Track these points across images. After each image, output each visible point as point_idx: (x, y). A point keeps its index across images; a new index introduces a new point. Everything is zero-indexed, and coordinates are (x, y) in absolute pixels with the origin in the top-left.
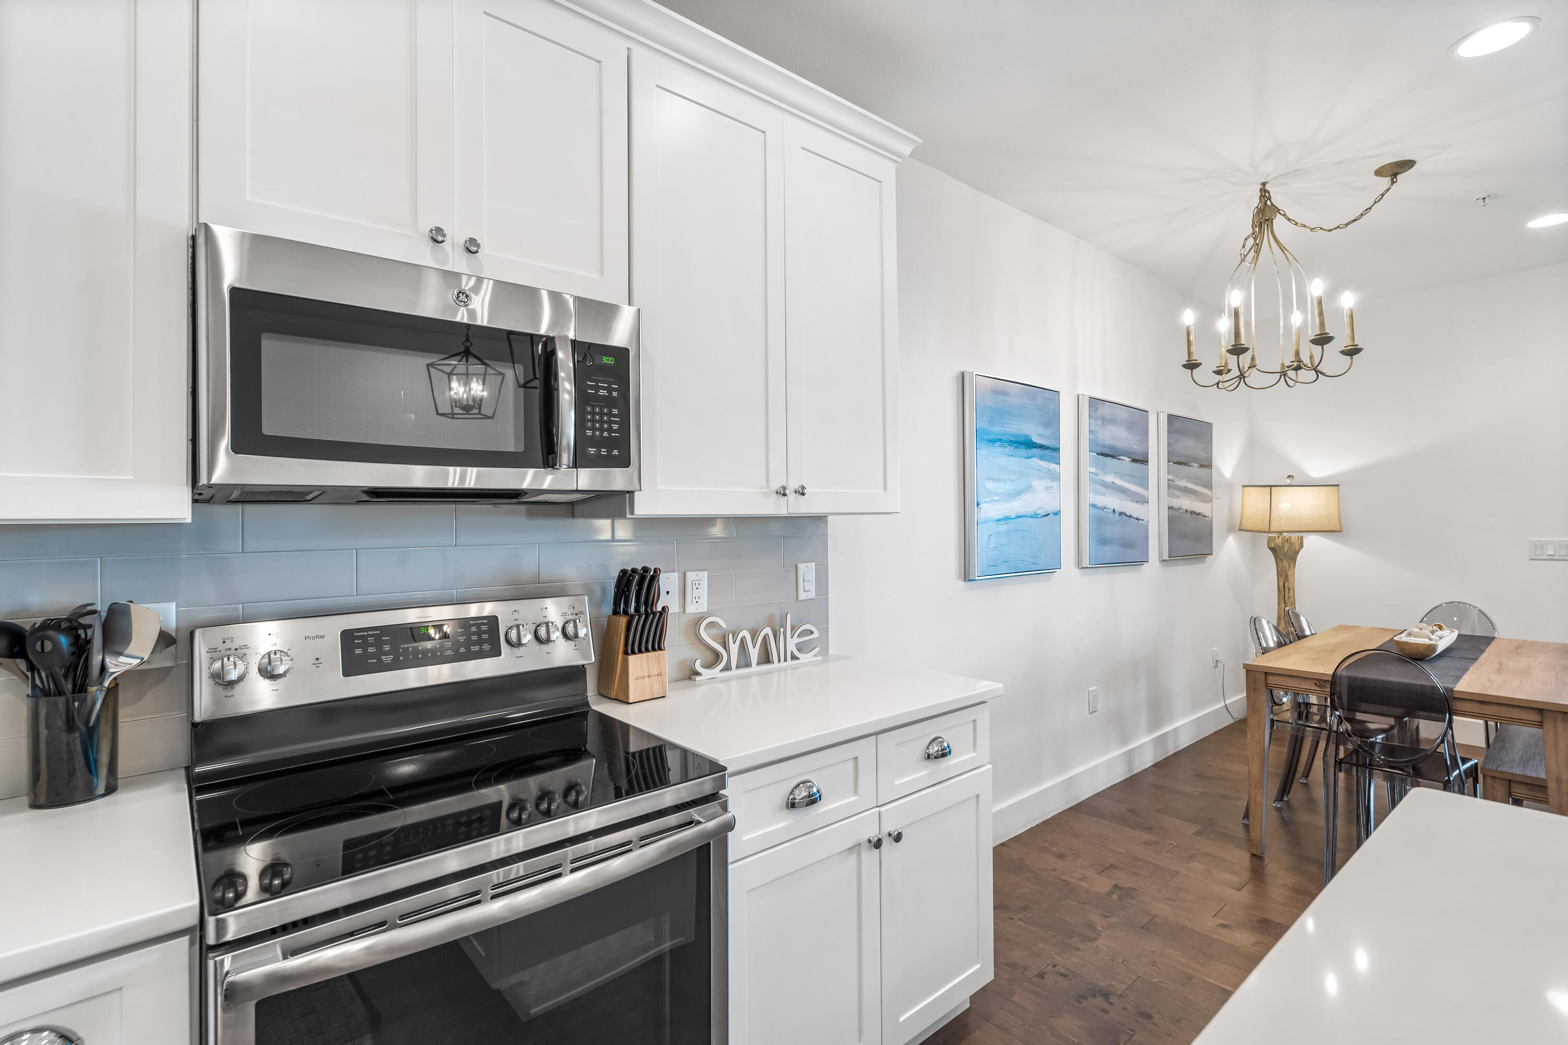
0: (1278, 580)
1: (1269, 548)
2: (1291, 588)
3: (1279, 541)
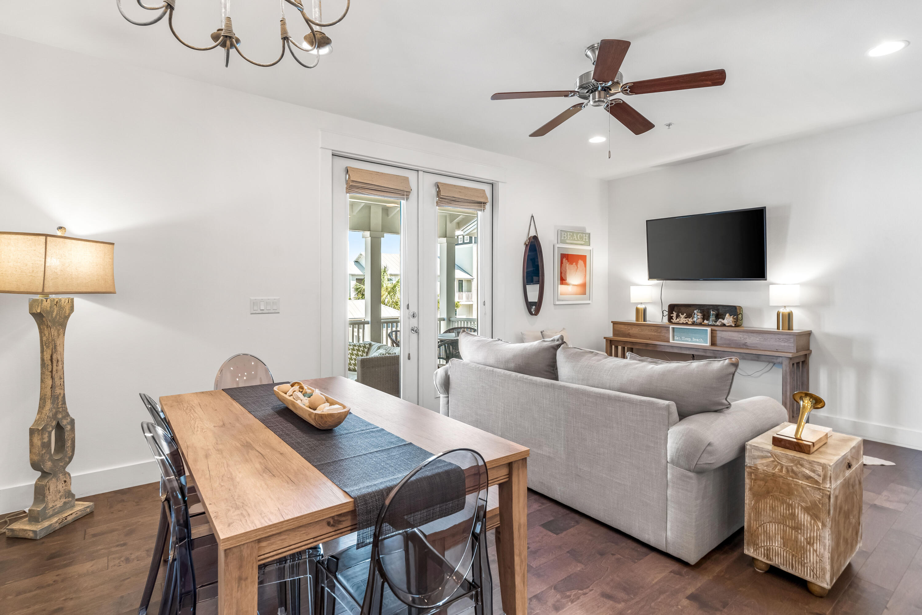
0: (42, 352)
1: (33, 314)
2: (60, 360)
3: (47, 305)
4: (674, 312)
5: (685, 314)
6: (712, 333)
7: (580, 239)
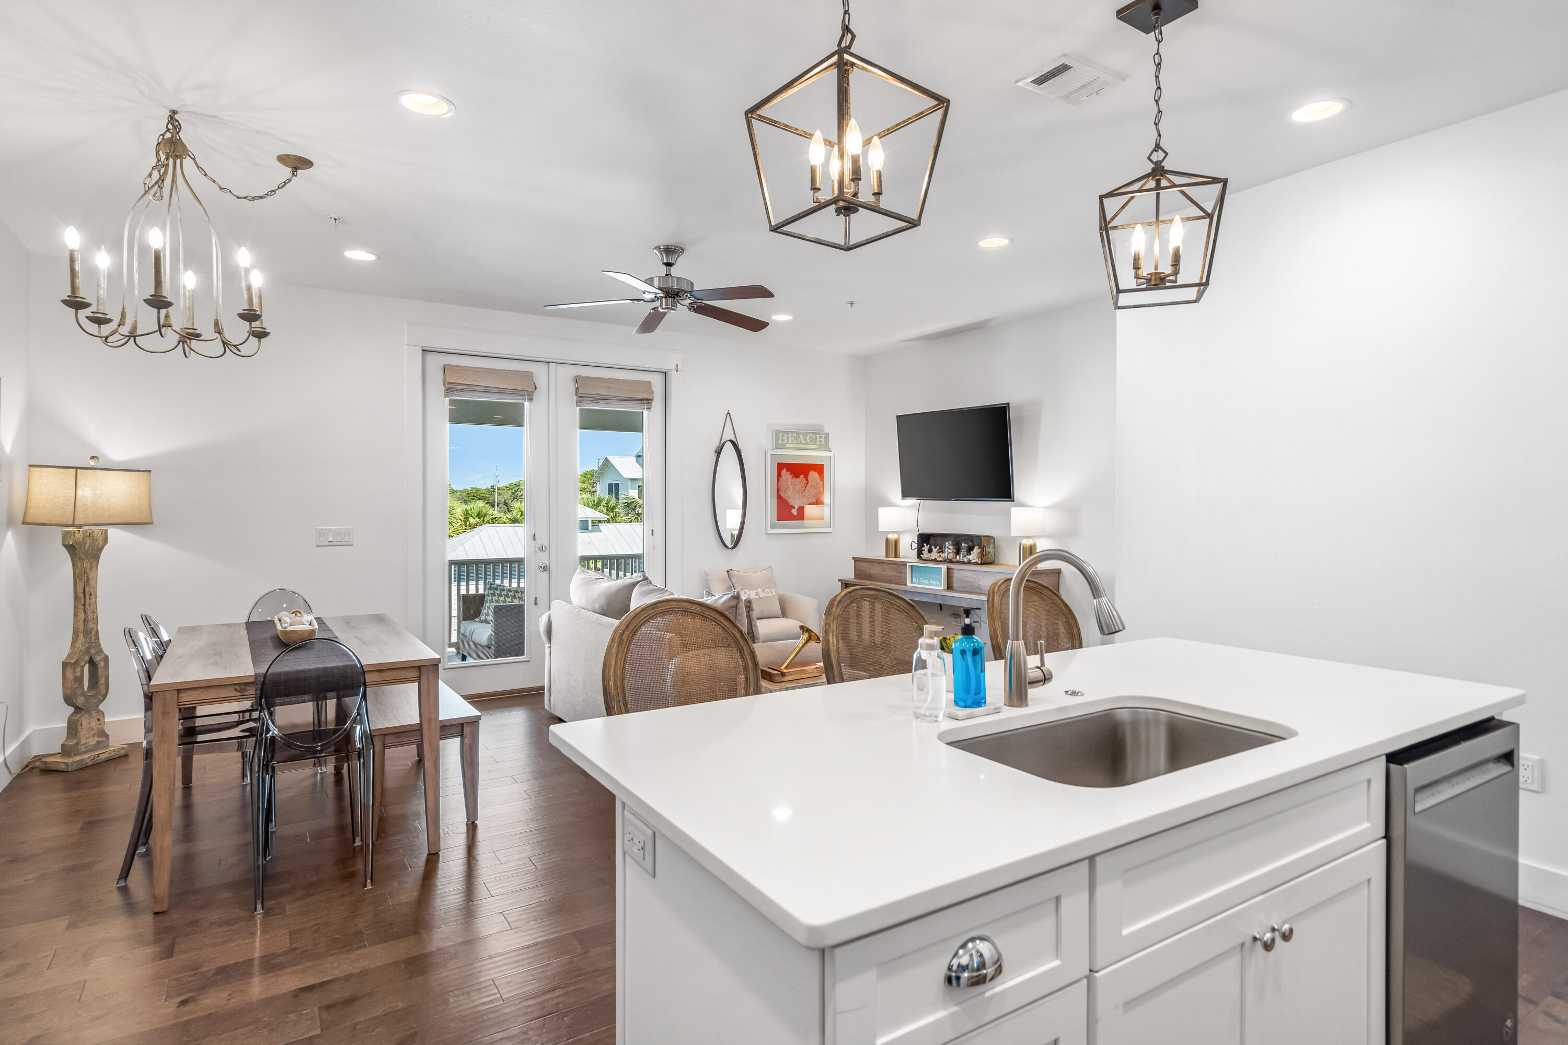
0: (75, 584)
1: (65, 546)
2: (93, 593)
3: (79, 536)
4: (925, 544)
5: (938, 547)
6: (948, 572)
7: (811, 441)
